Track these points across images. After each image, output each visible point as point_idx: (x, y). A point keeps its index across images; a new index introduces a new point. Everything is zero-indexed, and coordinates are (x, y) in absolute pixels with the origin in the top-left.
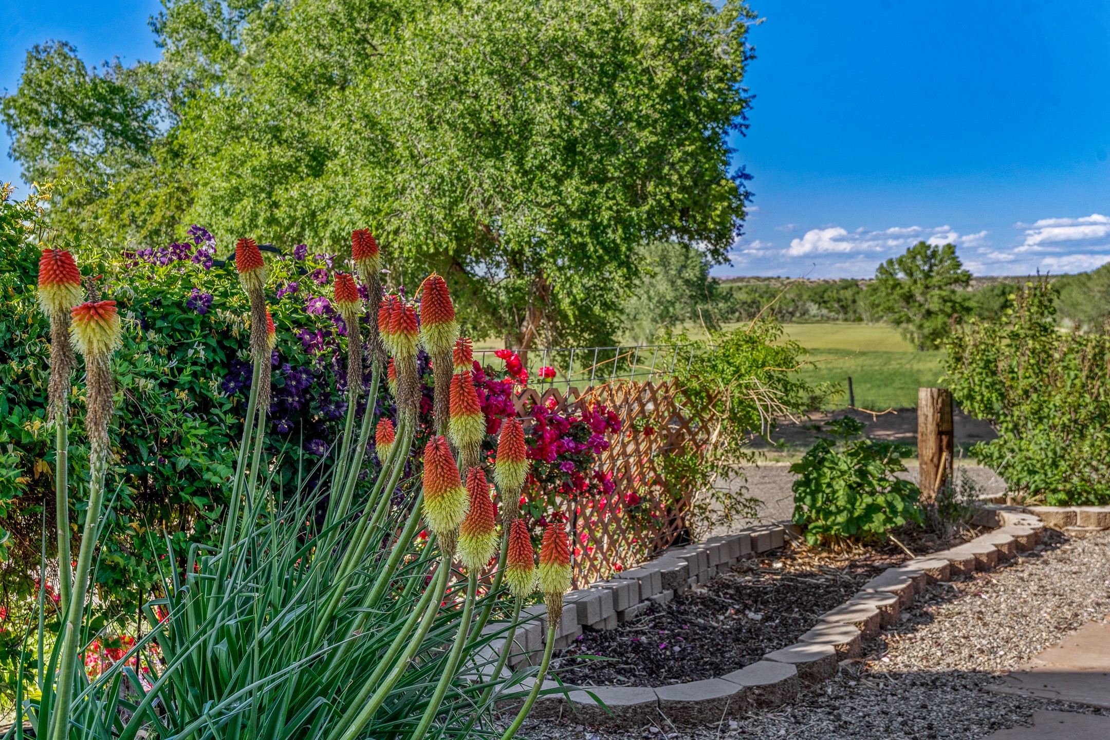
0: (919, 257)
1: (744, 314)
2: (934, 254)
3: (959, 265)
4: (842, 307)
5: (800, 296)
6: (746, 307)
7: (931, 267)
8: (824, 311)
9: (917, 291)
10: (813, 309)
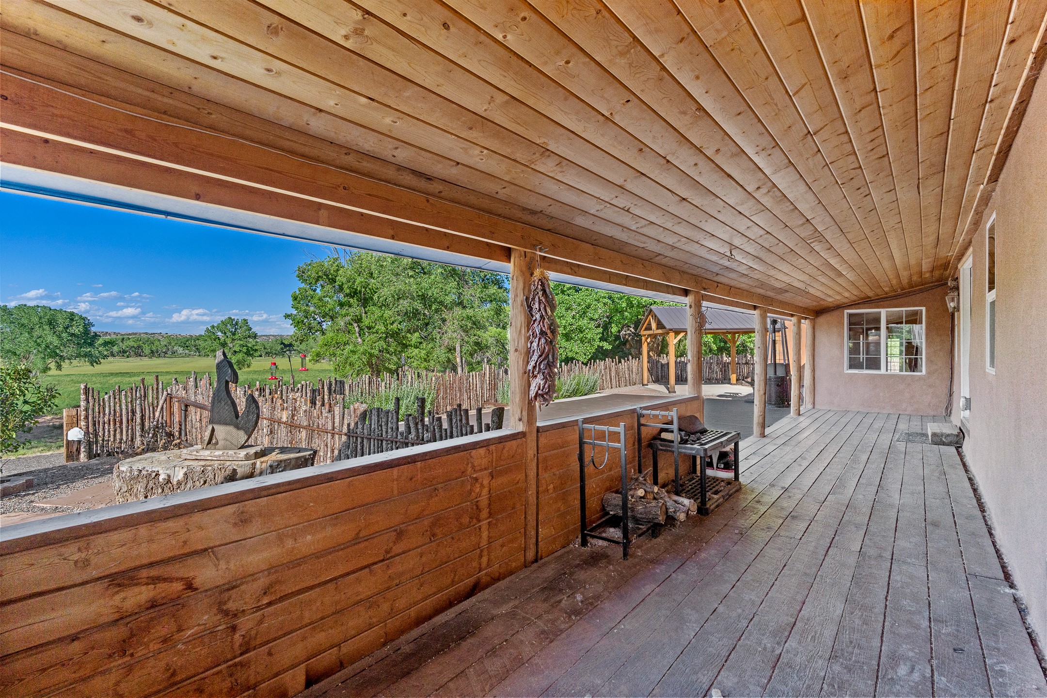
0: (229, 325)
1: (132, 353)
2: (237, 324)
3: (250, 329)
4: (197, 349)
5: (170, 343)
6: (133, 349)
7: (236, 329)
8: (187, 351)
9: (229, 341)
10: (180, 350)
